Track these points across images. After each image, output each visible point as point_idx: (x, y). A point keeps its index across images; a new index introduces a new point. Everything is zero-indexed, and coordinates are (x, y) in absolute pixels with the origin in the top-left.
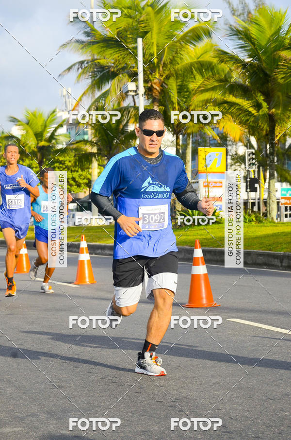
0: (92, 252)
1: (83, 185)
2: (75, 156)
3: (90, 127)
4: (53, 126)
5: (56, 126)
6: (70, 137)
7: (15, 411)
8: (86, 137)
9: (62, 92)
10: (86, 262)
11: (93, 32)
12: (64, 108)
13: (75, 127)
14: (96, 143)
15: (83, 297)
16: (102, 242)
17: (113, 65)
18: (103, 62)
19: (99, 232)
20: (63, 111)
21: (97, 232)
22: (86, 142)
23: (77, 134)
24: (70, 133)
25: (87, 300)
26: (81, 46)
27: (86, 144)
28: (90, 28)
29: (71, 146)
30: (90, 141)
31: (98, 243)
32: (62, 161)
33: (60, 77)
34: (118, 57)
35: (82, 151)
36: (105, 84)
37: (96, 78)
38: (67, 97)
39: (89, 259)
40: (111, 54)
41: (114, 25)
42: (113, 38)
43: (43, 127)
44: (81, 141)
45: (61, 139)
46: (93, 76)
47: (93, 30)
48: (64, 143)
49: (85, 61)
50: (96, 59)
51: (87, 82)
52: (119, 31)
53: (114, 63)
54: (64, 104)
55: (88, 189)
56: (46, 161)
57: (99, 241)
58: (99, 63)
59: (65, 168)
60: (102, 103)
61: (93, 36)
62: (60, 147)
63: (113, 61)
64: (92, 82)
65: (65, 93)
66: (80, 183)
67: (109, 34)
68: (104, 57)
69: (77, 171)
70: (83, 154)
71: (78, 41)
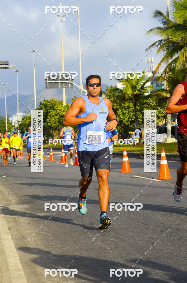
0: (168, 159)
1: (161, 117)
2: (156, 100)
3: (165, 81)
4: (142, 82)
5: (144, 81)
6: (153, 88)
7: (127, 257)
8: (163, 87)
9: (148, 60)
10: (165, 166)
11: (168, 22)
12: (149, 70)
13: (156, 81)
14: (169, 91)
15: (164, 187)
16: (174, 153)
17: (180, 41)
18: (174, 40)
19: (172, 146)
20: (148, 72)
21: (170, 147)
22: (163, 90)
23: (158, 86)
24: (153, 85)
25: (167, 189)
26: (160, 31)
27: (163, 92)
28: (166, 19)
29: (154, 94)
30: (166, 90)
31: (172, 154)
32: (148, 103)
33: (147, 51)
34: (184, 36)
35: (160, 96)
36: (175, 54)
37: (170, 51)
38: (151, 63)
39: (167, 163)
40: (180, 34)
41: (181, 16)
42: (181, 24)
43: (136, 82)
44: (160, 90)
45: (148, 89)
46: (168, 49)
47: (168, 20)
48: (149, 92)
49: (163, 40)
50: (170, 39)
51: (163, 53)
52: (185, 20)
53: (181, 40)
54: (149, 68)
55: (164, 120)
56: (138, 103)
57: (172, 152)
58: (171, 40)
59: (150, 107)
60: (174, 66)
61: (168, 24)
62: (147, 94)
63: (180, 39)
64: (167, 53)
65: (150, 61)
66: (159, 116)
67: (178, 22)
68: (175, 37)
69: (158, 109)
70: (161, 98)
71: (158, 28)
